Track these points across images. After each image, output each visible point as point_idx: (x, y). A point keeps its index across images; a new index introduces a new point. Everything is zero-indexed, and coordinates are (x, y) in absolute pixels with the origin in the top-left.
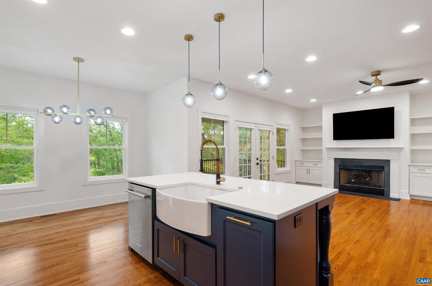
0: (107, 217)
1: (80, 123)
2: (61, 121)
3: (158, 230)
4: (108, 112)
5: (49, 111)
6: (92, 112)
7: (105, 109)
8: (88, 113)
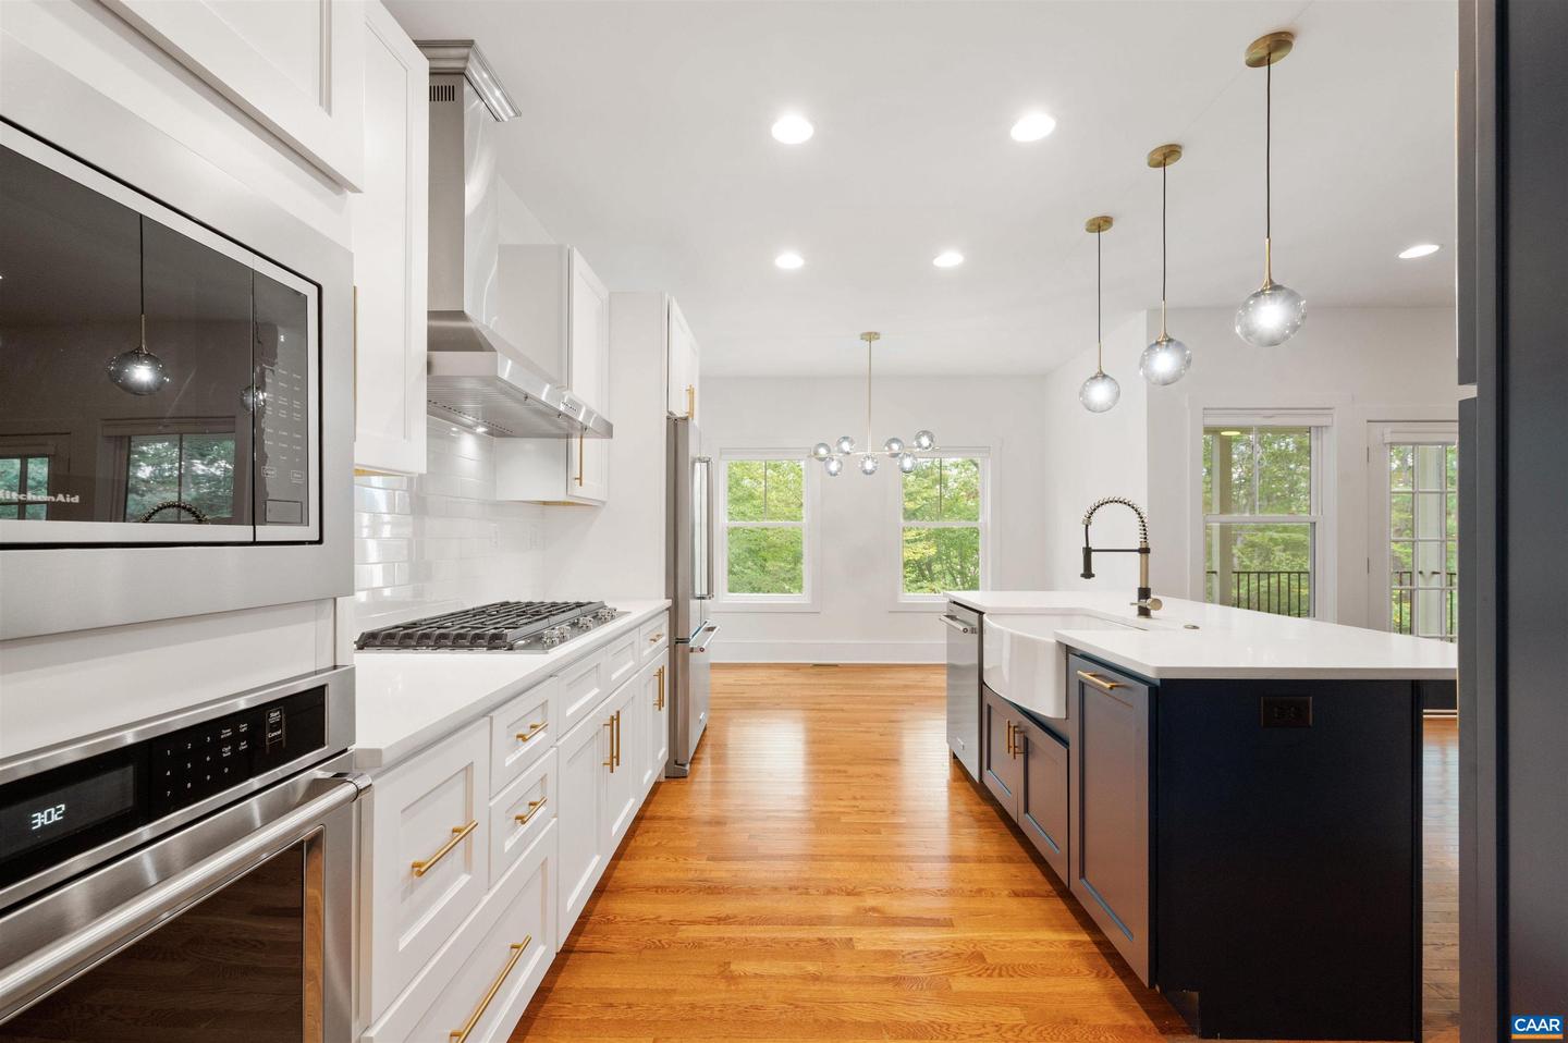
0: (929, 688)
1: (872, 473)
2: (839, 470)
3: (989, 707)
4: (925, 441)
5: (823, 452)
6: (895, 447)
7: (918, 437)
8: (886, 448)
